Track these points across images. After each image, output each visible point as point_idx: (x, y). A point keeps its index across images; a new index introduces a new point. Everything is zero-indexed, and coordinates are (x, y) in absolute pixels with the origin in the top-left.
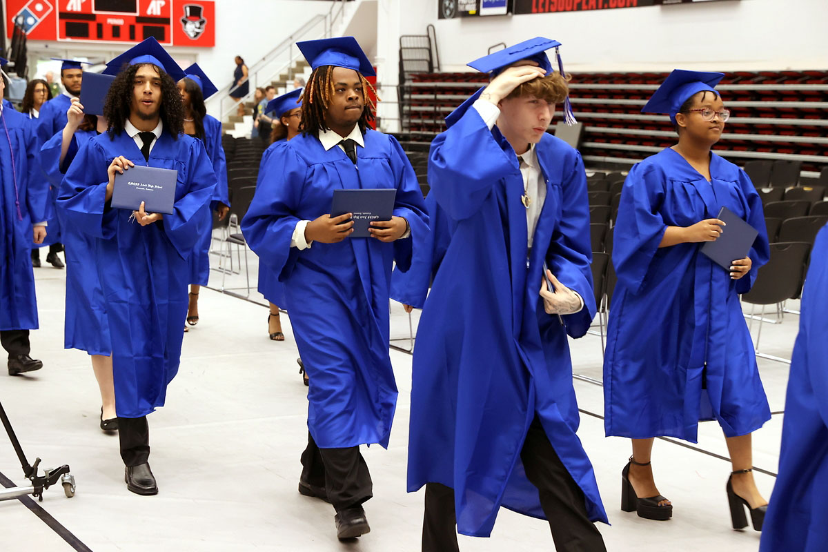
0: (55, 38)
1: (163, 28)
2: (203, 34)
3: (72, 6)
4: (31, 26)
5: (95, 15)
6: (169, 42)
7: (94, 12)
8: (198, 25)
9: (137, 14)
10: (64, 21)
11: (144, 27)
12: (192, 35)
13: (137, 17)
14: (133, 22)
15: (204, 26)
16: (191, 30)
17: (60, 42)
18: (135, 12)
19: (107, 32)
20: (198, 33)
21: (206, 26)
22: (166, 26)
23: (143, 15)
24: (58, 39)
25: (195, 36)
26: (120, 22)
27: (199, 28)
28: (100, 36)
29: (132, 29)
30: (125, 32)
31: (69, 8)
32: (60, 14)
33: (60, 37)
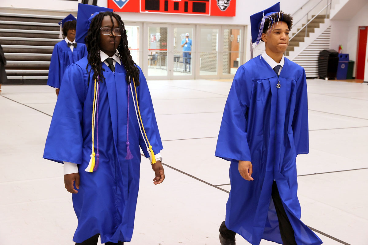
0: (138, 11)
1: (205, 3)
2: (229, 7)
4: (124, 2)
6: (208, 14)
8: (226, 2)
11: (193, 3)
12: (222, 8)
15: (229, 2)
16: (222, 5)
17: (141, 13)
19: (171, 6)
20: (226, 7)
21: (230, 2)
22: (206, 2)
24: (141, 12)
25: (224, 9)
27: (227, 4)
28: (166, 10)
29: (186, 4)
30: (182, 7)
33: (142, 11)
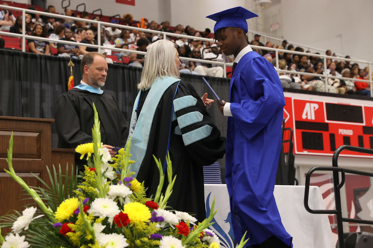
3: (307, 114)
5: (327, 124)
7: (326, 121)
9: (364, 124)
10: (300, 131)
13: (364, 127)
14: (361, 133)
18: (362, 122)
23: (369, 125)
26: (349, 132)
31: (304, 117)
32: (296, 122)
